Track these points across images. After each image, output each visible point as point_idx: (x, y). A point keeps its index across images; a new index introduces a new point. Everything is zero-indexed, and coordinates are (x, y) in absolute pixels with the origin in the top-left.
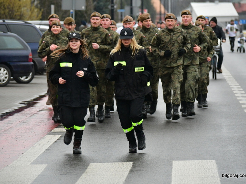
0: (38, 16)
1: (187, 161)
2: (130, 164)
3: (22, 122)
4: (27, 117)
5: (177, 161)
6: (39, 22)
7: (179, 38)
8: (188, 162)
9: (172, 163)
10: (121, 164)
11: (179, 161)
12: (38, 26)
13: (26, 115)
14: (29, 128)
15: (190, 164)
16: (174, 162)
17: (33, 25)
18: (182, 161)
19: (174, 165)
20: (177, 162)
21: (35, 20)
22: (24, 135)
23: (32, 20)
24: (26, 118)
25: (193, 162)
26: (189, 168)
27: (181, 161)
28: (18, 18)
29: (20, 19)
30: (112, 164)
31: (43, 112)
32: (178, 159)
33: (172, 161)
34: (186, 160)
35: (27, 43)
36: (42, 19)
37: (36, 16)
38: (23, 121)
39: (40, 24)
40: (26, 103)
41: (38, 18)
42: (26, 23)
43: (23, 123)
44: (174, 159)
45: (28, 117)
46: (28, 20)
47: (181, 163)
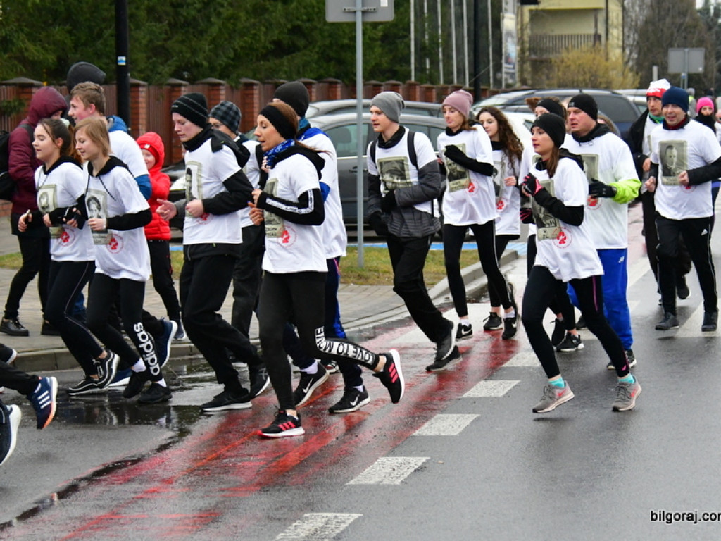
0: (633, 82)
6: (634, 91)
12: (631, 99)
17: (624, 96)
21: (629, 89)
23: (625, 89)
28: (603, 86)
29: (606, 88)
31: (636, 224)
35: (615, 122)
36: (638, 88)
37: (631, 83)
39: (635, 95)
41: (634, 86)
42: (613, 93)
46: (619, 89)
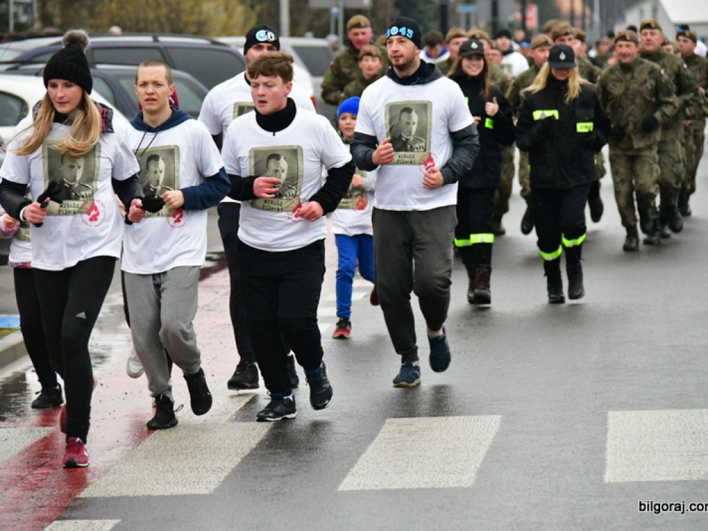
1: (648, 412)
2: (494, 421)
3: (206, 308)
4: (218, 296)
5: (620, 412)
7: (644, 87)
8: (649, 416)
9: (606, 418)
10: (470, 421)
11: (625, 412)
13: (217, 290)
14: (225, 324)
15: (655, 419)
16: (610, 414)
18: (634, 413)
19: (611, 421)
20: (619, 414)
22: (210, 344)
24: (216, 299)
25: (663, 414)
26: (654, 432)
27: (629, 412)
30: (446, 419)
32: (623, 406)
33: (606, 413)
34: (643, 410)
38: (208, 305)
40: (215, 257)
42: (213, 43)
43: (209, 310)
44: (611, 407)
45: (222, 295)
47: (632, 415)
